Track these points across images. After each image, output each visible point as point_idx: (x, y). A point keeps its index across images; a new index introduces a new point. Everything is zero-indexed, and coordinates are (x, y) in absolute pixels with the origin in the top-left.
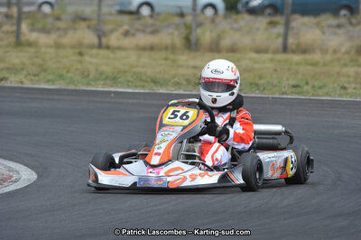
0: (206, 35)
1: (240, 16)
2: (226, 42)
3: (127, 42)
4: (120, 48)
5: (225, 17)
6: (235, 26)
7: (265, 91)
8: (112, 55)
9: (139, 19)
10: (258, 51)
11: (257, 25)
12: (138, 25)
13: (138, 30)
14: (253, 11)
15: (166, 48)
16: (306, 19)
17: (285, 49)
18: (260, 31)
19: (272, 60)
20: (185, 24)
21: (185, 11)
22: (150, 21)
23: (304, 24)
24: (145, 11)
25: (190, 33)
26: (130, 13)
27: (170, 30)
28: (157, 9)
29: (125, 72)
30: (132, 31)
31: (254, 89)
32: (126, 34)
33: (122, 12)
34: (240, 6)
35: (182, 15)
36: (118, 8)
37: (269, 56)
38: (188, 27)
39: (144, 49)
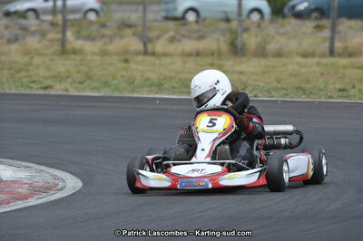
0: (251, 40)
1: (286, 20)
2: (272, 47)
3: (172, 48)
4: (165, 55)
5: (272, 21)
6: (281, 30)
7: (312, 96)
8: (158, 62)
9: (185, 24)
10: (305, 55)
11: (303, 29)
12: (183, 30)
13: (183, 36)
14: (299, 15)
15: (213, 54)
16: (353, 23)
17: (332, 52)
18: (306, 35)
19: (318, 64)
20: (230, 30)
21: (231, 16)
22: (196, 27)
23: (350, 28)
24: (191, 17)
25: (236, 39)
26: (176, 19)
27: (216, 36)
28: (203, 14)
29: (171, 78)
30: (178, 37)
31: (300, 94)
32: (172, 40)
33: (167, 18)
34: (286, 10)
35: (227, 20)
36: (163, 14)
37: (315, 60)
38: (233, 32)
39: (189, 55)
